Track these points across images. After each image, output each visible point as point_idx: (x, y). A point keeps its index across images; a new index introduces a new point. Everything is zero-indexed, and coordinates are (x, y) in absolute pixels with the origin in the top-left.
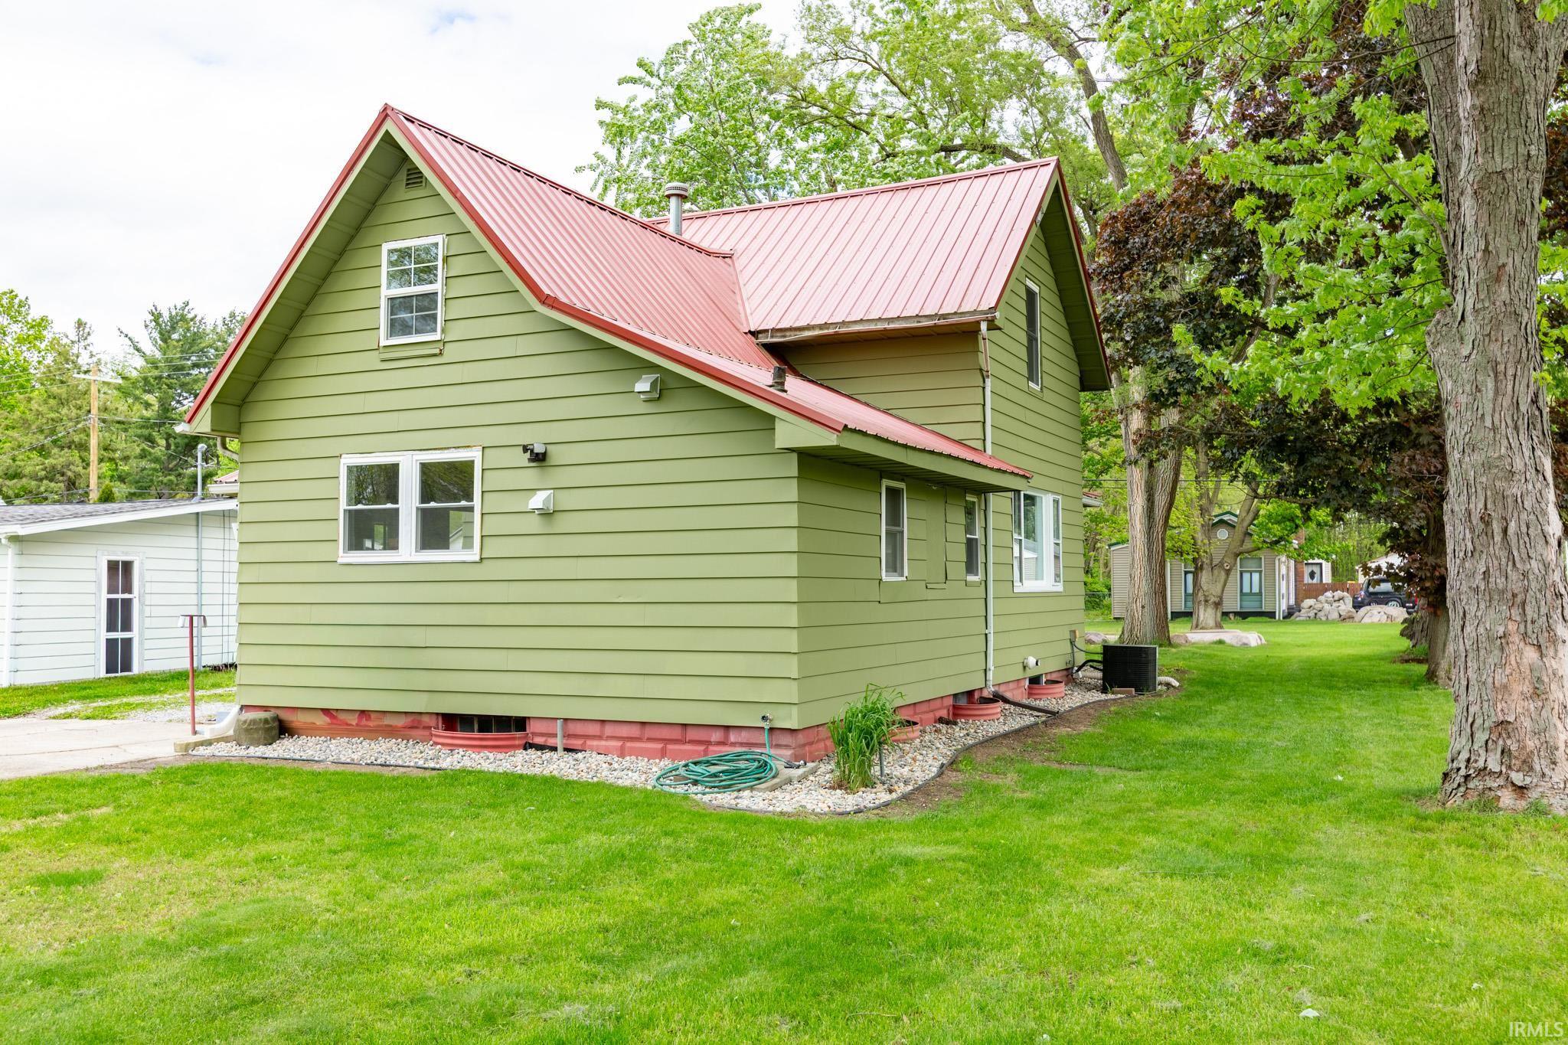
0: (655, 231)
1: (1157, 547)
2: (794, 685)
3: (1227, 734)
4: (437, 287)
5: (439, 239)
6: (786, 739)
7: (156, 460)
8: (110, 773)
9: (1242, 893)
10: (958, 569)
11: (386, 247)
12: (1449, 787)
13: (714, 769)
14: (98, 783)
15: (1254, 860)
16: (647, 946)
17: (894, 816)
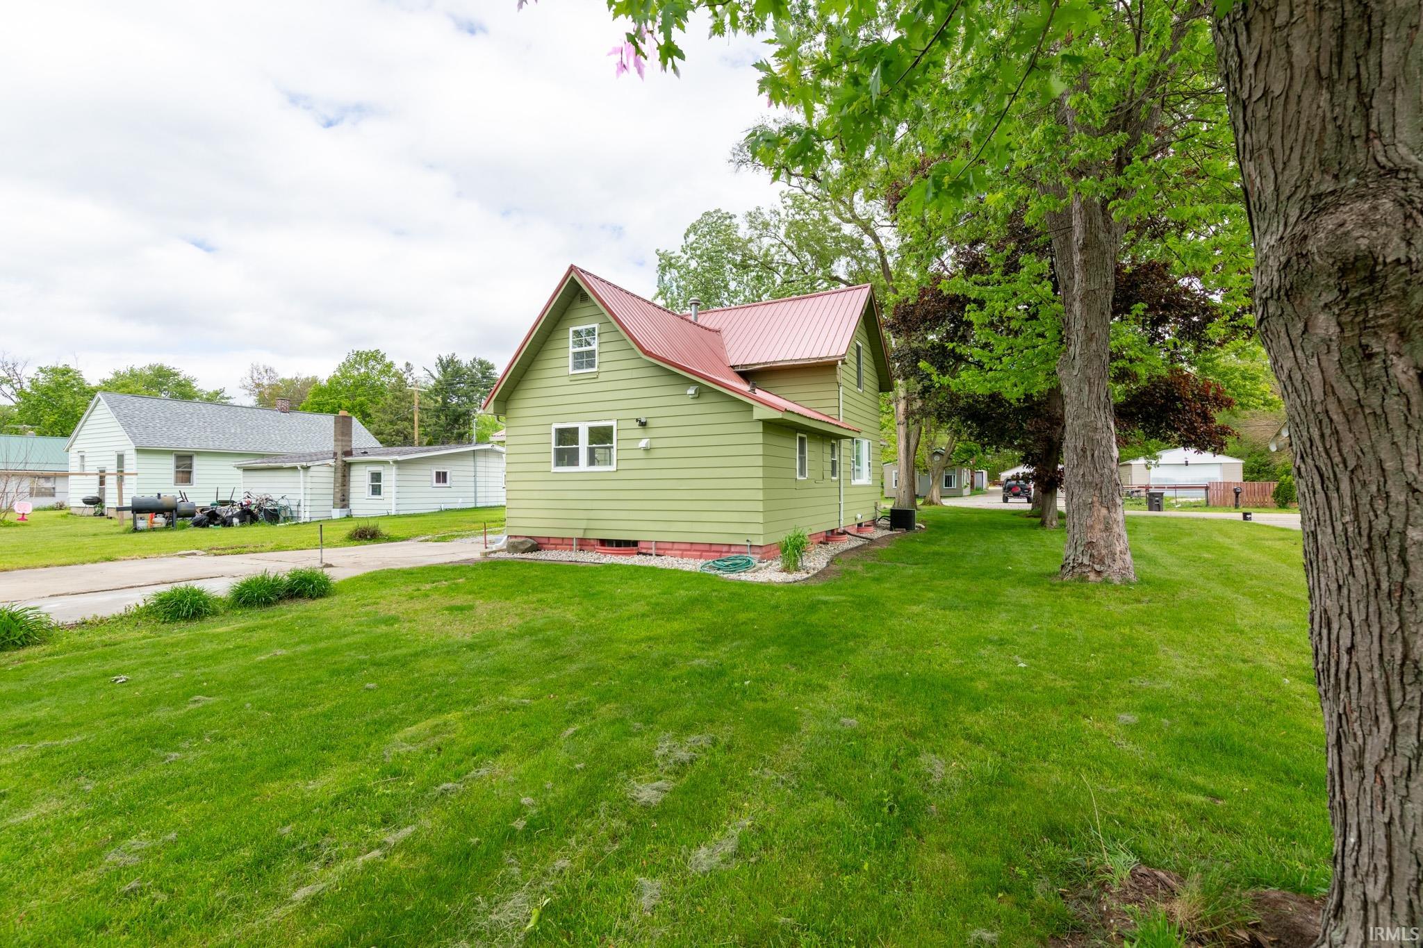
0: (687, 320)
1: (911, 464)
2: (761, 526)
3: (952, 549)
4: (595, 347)
5: (596, 326)
6: (757, 550)
7: (441, 426)
8: (457, 565)
9: (977, 617)
10: (828, 474)
11: (572, 329)
12: (1064, 572)
13: (726, 563)
14: (454, 569)
15: (980, 603)
16: (720, 636)
17: (811, 583)
